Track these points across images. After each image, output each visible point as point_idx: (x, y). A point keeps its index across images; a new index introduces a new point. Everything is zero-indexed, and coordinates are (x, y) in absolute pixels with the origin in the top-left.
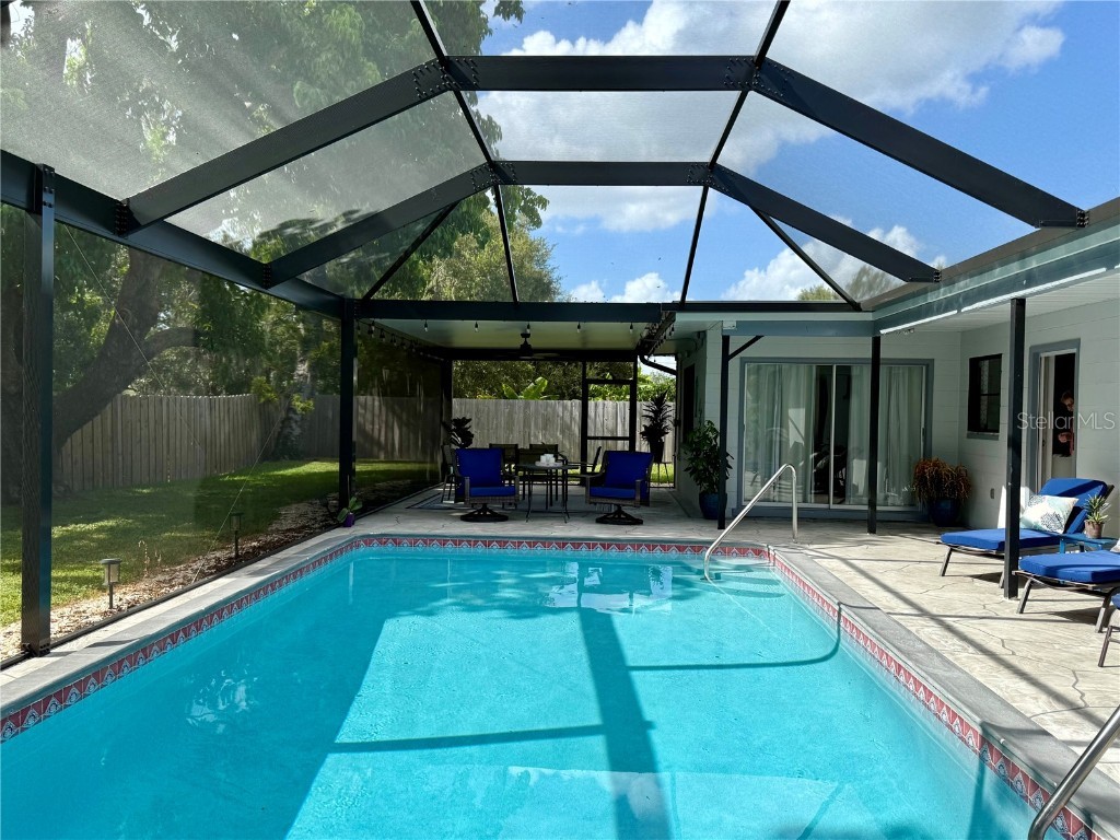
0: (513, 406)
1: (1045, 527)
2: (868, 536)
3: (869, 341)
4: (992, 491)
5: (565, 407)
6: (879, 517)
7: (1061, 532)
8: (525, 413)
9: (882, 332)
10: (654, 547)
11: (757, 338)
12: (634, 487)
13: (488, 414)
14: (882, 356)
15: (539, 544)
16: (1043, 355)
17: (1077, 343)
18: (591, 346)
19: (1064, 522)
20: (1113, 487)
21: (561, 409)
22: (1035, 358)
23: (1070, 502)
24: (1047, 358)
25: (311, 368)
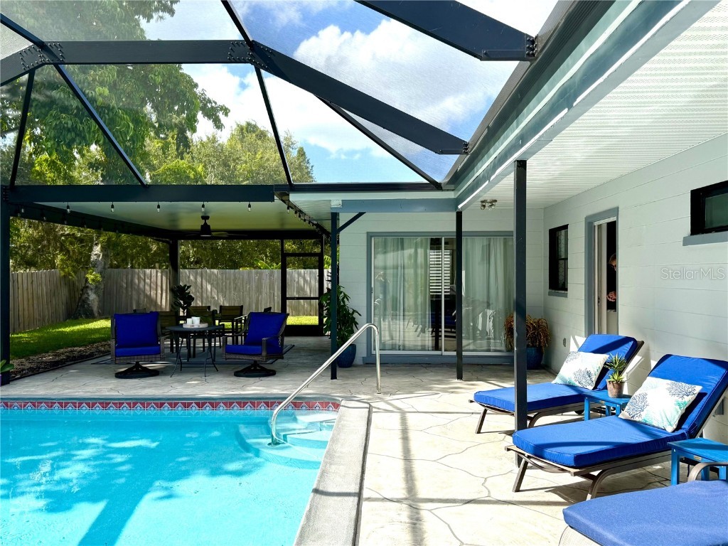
0: (261, 274)
1: (577, 384)
3: (453, 216)
4: (565, 340)
5: (299, 274)
7: (591, 388)
8: (270, 279)
9: (460, 207)
11: (360, 214)
14: (464, 229)
15: (139, 404)
16: (596, 224)
17: (615, 211)
19: (594, 378)
20: (643, 343)
21: (296, 276)
22: (590, 227)
23: (601, 359)
24: (600, 226)
25: (103, 249)
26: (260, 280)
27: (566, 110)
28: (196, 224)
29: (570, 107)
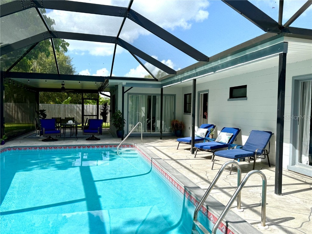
0: (60, 106)
1: (201, 136)
2: (160, 140)
3: (160, 89)
4: (189, 127)
5: (77, 107)
6: (163, 135)
7: (204, 137)
8: (64, 108)
9: (163, 87)
10: (103, 146)
11: (132, 88)
12: (97, 129)
13: (52, 109)
14: (163, 93)
15: (67, 147)
16: (201, 94)
17: (208, 91)
18: (84, 88)
19: (205, 135)
20: (216, 126)
21: (76, 107)
22: (199, 94)
23: (206, 130)
24: (202, 94)
26: (59, 108)
27: (213, 72)
28: (60, 87)
29: (214, 72)
